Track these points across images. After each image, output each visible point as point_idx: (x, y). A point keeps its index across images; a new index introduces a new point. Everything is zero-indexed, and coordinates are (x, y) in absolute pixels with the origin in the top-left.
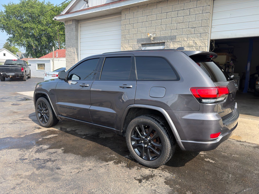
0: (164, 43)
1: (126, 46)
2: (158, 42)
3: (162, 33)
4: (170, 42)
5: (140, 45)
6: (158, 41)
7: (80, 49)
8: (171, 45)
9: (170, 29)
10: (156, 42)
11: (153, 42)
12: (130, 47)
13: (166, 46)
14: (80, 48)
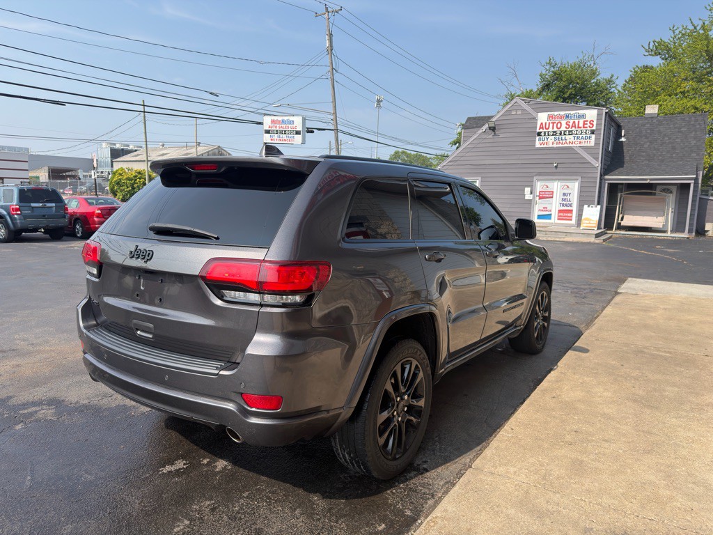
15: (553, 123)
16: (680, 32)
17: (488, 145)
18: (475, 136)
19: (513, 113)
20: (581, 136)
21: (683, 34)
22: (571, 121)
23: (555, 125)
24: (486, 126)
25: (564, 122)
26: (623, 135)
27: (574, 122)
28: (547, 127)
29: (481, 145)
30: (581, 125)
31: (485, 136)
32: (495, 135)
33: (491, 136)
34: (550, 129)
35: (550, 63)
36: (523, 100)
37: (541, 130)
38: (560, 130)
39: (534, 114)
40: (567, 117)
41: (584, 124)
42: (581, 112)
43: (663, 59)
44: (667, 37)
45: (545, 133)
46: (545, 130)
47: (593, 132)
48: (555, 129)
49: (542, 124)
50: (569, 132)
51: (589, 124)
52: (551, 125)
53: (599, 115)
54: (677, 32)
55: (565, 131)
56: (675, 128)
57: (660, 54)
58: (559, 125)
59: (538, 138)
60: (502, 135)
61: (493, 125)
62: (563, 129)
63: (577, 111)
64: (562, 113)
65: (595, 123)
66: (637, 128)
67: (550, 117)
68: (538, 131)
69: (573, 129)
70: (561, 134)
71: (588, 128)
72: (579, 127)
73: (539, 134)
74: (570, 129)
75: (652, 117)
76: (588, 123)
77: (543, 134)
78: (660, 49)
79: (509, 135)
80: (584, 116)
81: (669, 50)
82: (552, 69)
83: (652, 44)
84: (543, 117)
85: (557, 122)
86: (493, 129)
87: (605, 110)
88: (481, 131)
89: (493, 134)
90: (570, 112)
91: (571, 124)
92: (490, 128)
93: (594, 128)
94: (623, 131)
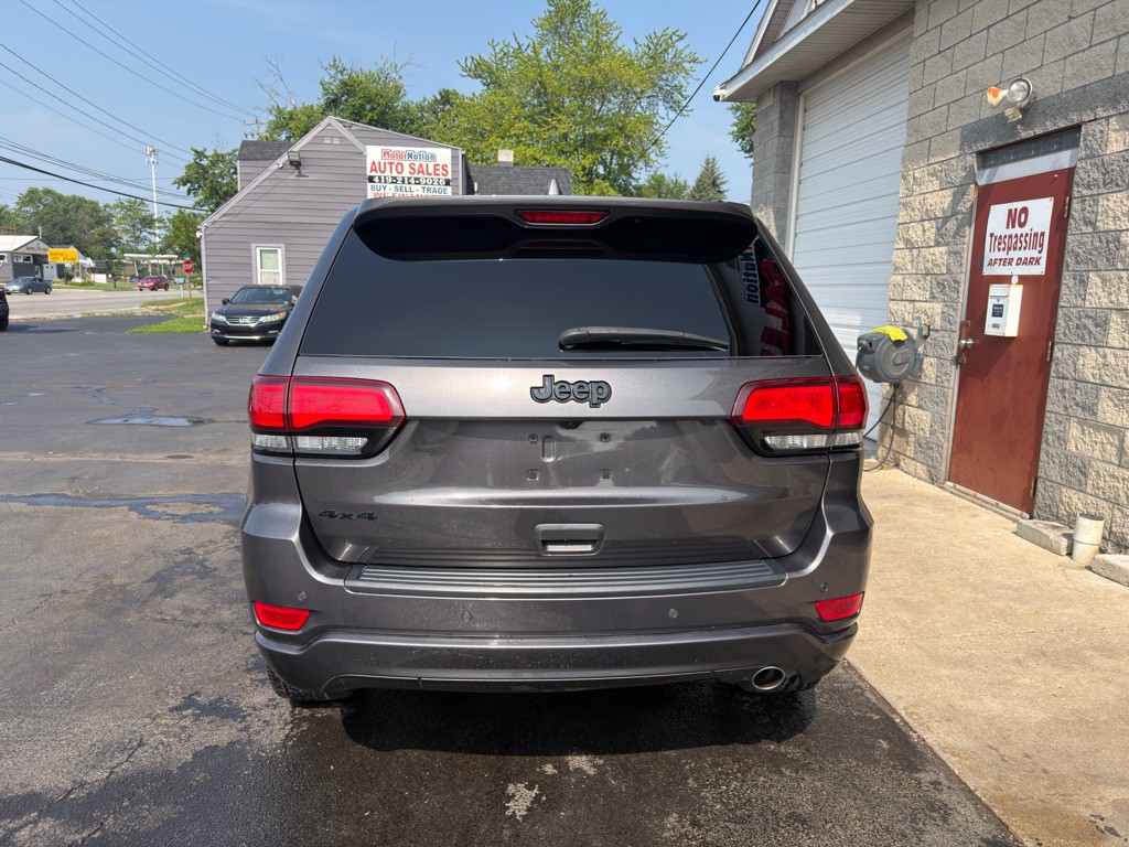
0: (1078, 127)
1: (917, 175)
2: (1050, 127)
3: (1069, 72)
4: (1107, 118)
5: (972, 160)
6: (1048, 123)
7: (797, 211)
8: (1113, 135)
9: (1115, 30)
10: (1039, 131)
11: (1024, 135)
12: (933, 176)
13: (1086, 145)
14: (797, 207)
15: (391, 164)
16: (501, 50)
17: (288, 190)
18: (266, 175)
19: (326, 142)
20: (432, 187)
21: (505, 54)
22: (417, 164)
23: (394, 167)
24: (284, 159)
25: (406, 164)
26: (476, 189)
27: (421, 165)
28: (382, 169)
29: (276, 190)
30: (431, 170)
31: (283, 176)
32: (300, 175)
33: (293, 177)
34: (387, 173)
35: (335, 66)
36: (341, 122)
37: (373, 174)
38: (403, 175)
39: (360, 146)
40: (410, 156)
41: (435, 170)
42: (430, 150)
43: (484, 84)
44: (488, 55)
45: (380, 178)
46: (379, 174)
47: (448, 183)
48: (395, 174)
49: (374, 163)
50: (416, 179)
51: (441, 171)
52: (388, 166)
53: (454, 157)
54: (498, 50)
55: (409, 178)
56: (537, 184)
57: (480, 76)
58: (400, 168)
59: (369, 185)
60: (312, 176)
61: (297, 158)
62: (406, 174)
63: (424, 149)
64: (403, 149)
65: (449, 169)
66: (492, 181)
67: (385, 153)
68: (369, 174)
69: (421, 175)
70: (403, 182)
71: (441, 176)
72: (428, 174)
73: (371, 179)
74: (416, 176)
75: (505, 167)
76: (440, 168)
77: (376, 180)
78: (479, 70)
79: (323, 177)
80: (433, 157)
81: (491, 73)
82: (339, 76)
83: (469, 60)
84: (374, 153)
85: (396, 162)
86: (296, 164)
87: (461, 152)
88: (274, 167)
89: (296, 172)
90: (413, 149)
91: (416, 168)
92: (292, 163)
93: (449, 177)
94: (476, 185)
